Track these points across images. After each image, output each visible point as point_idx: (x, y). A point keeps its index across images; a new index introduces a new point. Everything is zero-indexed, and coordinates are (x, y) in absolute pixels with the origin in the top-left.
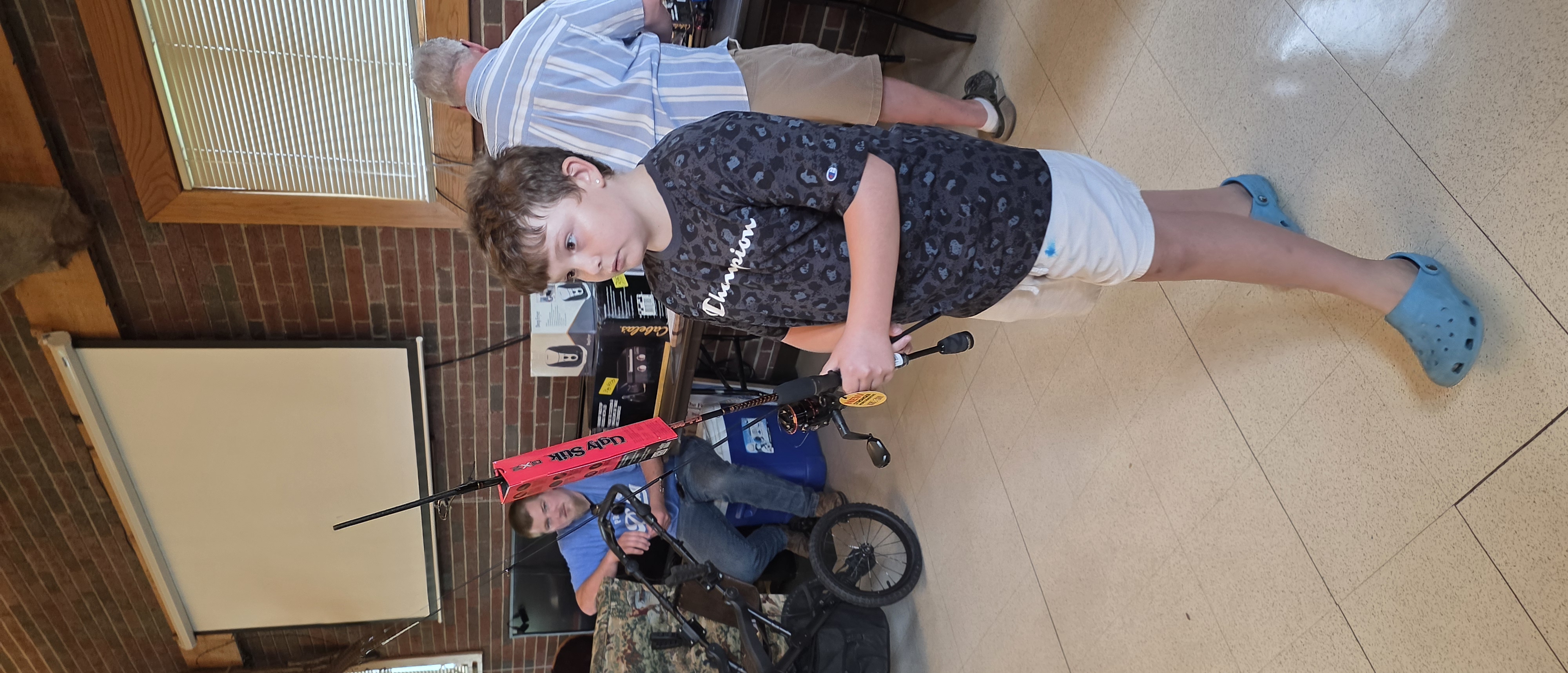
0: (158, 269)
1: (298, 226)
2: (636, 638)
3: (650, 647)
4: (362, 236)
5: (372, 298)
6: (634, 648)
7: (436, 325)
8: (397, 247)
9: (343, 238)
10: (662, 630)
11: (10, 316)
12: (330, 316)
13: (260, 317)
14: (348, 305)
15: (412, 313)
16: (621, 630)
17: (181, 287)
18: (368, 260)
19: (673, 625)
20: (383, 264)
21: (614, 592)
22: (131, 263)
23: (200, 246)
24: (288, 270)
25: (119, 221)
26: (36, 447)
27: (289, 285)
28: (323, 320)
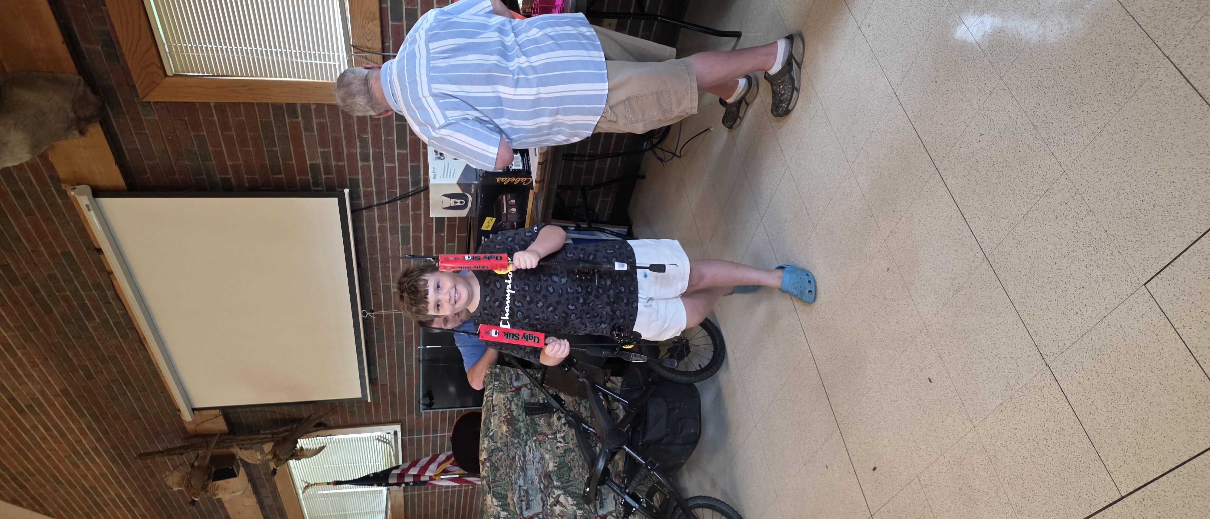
0: (152, 138)
1: (253, 103)
2: (514, 407)
3: (524, 414)
4: (301, 111)
5: (310, 159)
6: (513, 415)
7: (358, 179)
8: (328, 120)
9: (287, 113)
10: (532, 401)
11: (46, 174)
12: (281, 174)
13: (228, 174)
14: (293, 164)
15: (340, 171)
16: (502, 402)
17: (169, 152)
18: (306, 129)
19: (541, 398)
20: (317, 133)
21: (497, 375)
22: (132, 133)
23: (182, 120)
24: (247, 137)
25: (121, 100)
26: (71, 273)
27: (248, 149)
28: (275, 176)
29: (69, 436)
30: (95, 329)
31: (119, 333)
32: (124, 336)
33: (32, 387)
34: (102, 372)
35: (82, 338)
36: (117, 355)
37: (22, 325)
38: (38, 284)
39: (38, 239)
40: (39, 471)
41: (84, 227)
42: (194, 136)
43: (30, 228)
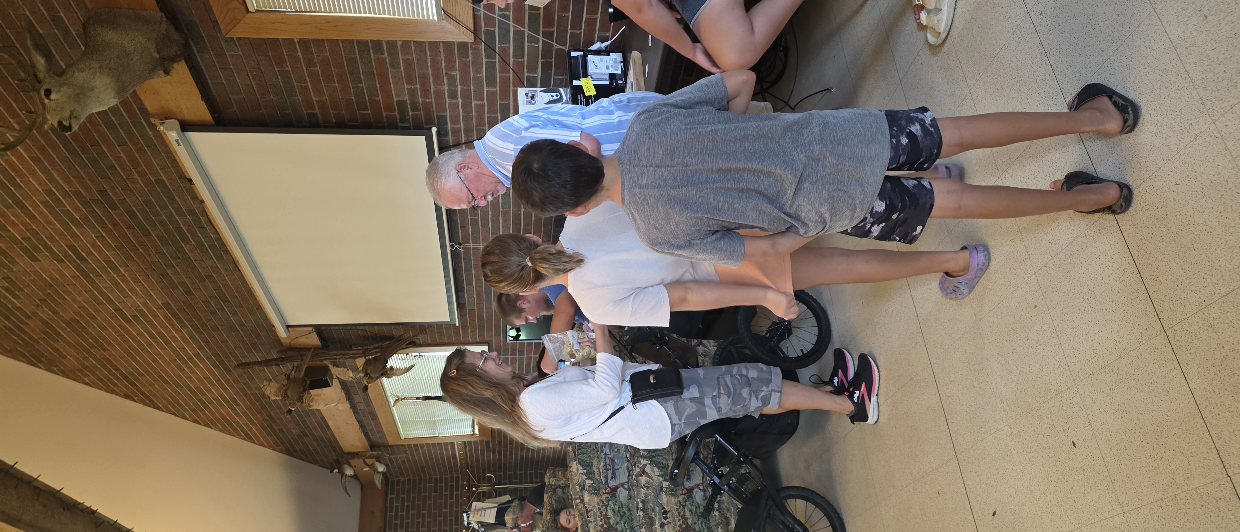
0: (236, 73)
1: (338, 40)
4: (387, 47)
5: (397, 95)
7: (446, 116)
8: (414, 56)
9: (373, 49)
11: (135, 107)
12: (368, 110)
13: (315, 110)
14: (379, 100)
15: (427, 107)
17: (254, 87)
18: (392, 66)
20: (404, 69)
22: (217, 68)
23: (266, 56)
24: (332, 73)
25: (204, 36)
26: (165, 199)
27: (334, 85)
28: (361, 112)
29: (173, 343)
30: (191, 251)
31: (214, 255)
32: (220, 258)
33: (136, 300)
34: (200, 289)
35: (179, 258)
36: (213, 275)
37: (123, 245)
38: (135, 209)
39: (132, 168)
40: (148, 372)
41: (174, 157)
42: (278, 71)
43: (124, 157)
